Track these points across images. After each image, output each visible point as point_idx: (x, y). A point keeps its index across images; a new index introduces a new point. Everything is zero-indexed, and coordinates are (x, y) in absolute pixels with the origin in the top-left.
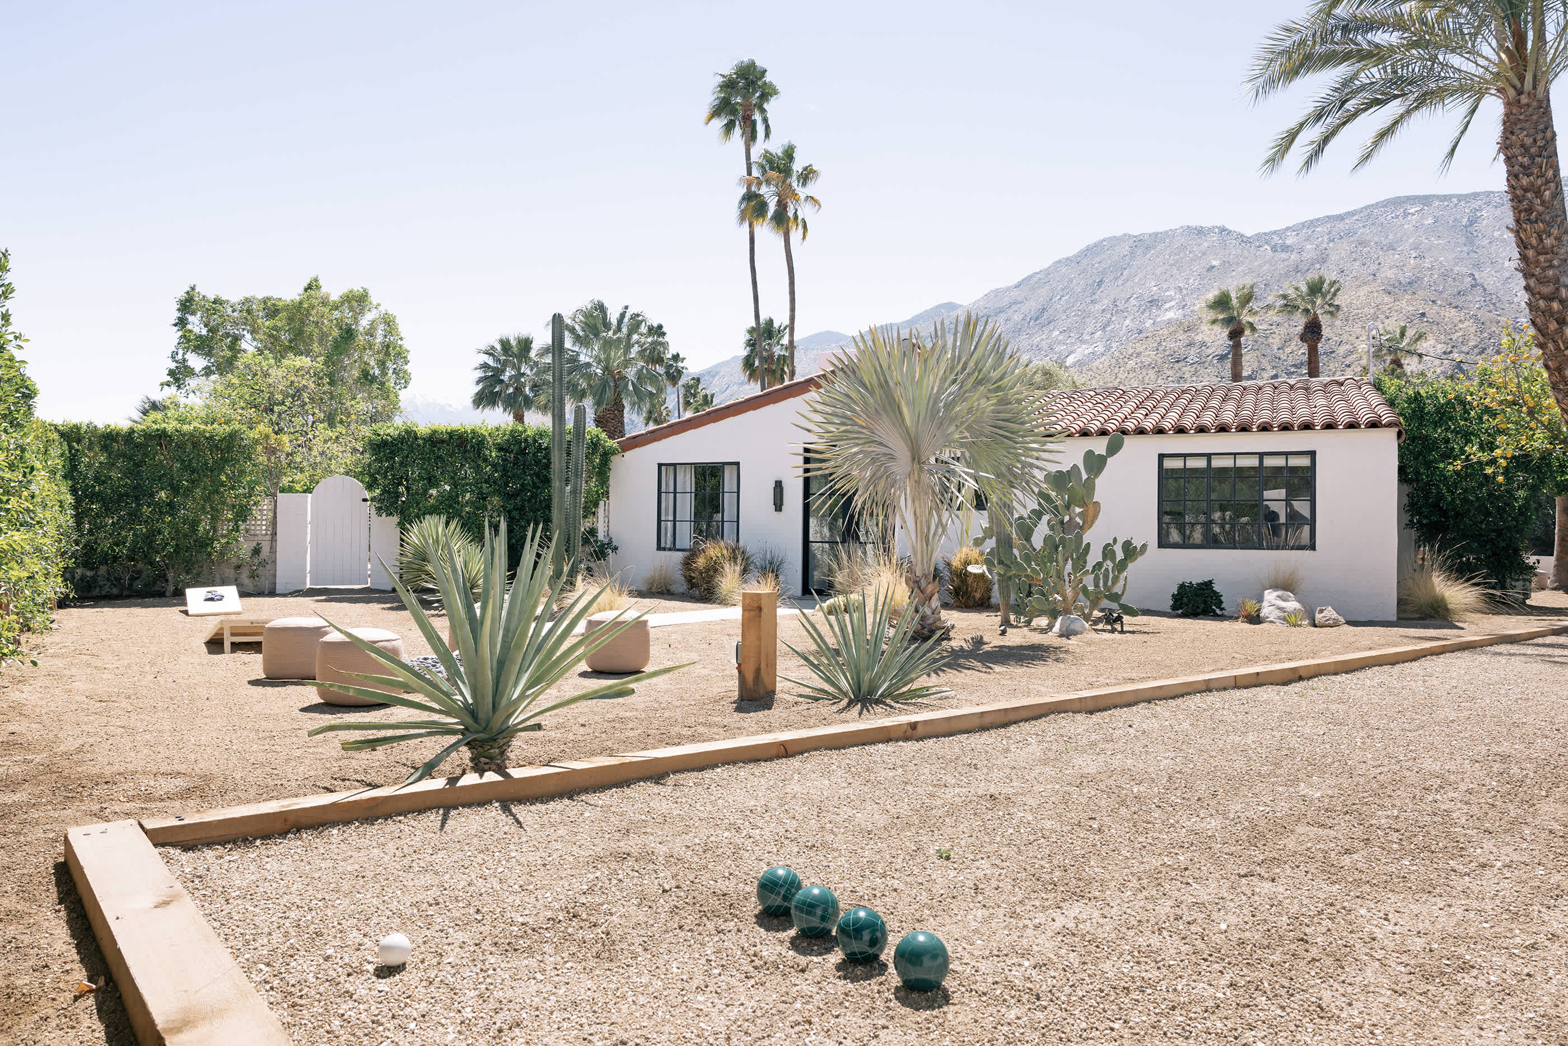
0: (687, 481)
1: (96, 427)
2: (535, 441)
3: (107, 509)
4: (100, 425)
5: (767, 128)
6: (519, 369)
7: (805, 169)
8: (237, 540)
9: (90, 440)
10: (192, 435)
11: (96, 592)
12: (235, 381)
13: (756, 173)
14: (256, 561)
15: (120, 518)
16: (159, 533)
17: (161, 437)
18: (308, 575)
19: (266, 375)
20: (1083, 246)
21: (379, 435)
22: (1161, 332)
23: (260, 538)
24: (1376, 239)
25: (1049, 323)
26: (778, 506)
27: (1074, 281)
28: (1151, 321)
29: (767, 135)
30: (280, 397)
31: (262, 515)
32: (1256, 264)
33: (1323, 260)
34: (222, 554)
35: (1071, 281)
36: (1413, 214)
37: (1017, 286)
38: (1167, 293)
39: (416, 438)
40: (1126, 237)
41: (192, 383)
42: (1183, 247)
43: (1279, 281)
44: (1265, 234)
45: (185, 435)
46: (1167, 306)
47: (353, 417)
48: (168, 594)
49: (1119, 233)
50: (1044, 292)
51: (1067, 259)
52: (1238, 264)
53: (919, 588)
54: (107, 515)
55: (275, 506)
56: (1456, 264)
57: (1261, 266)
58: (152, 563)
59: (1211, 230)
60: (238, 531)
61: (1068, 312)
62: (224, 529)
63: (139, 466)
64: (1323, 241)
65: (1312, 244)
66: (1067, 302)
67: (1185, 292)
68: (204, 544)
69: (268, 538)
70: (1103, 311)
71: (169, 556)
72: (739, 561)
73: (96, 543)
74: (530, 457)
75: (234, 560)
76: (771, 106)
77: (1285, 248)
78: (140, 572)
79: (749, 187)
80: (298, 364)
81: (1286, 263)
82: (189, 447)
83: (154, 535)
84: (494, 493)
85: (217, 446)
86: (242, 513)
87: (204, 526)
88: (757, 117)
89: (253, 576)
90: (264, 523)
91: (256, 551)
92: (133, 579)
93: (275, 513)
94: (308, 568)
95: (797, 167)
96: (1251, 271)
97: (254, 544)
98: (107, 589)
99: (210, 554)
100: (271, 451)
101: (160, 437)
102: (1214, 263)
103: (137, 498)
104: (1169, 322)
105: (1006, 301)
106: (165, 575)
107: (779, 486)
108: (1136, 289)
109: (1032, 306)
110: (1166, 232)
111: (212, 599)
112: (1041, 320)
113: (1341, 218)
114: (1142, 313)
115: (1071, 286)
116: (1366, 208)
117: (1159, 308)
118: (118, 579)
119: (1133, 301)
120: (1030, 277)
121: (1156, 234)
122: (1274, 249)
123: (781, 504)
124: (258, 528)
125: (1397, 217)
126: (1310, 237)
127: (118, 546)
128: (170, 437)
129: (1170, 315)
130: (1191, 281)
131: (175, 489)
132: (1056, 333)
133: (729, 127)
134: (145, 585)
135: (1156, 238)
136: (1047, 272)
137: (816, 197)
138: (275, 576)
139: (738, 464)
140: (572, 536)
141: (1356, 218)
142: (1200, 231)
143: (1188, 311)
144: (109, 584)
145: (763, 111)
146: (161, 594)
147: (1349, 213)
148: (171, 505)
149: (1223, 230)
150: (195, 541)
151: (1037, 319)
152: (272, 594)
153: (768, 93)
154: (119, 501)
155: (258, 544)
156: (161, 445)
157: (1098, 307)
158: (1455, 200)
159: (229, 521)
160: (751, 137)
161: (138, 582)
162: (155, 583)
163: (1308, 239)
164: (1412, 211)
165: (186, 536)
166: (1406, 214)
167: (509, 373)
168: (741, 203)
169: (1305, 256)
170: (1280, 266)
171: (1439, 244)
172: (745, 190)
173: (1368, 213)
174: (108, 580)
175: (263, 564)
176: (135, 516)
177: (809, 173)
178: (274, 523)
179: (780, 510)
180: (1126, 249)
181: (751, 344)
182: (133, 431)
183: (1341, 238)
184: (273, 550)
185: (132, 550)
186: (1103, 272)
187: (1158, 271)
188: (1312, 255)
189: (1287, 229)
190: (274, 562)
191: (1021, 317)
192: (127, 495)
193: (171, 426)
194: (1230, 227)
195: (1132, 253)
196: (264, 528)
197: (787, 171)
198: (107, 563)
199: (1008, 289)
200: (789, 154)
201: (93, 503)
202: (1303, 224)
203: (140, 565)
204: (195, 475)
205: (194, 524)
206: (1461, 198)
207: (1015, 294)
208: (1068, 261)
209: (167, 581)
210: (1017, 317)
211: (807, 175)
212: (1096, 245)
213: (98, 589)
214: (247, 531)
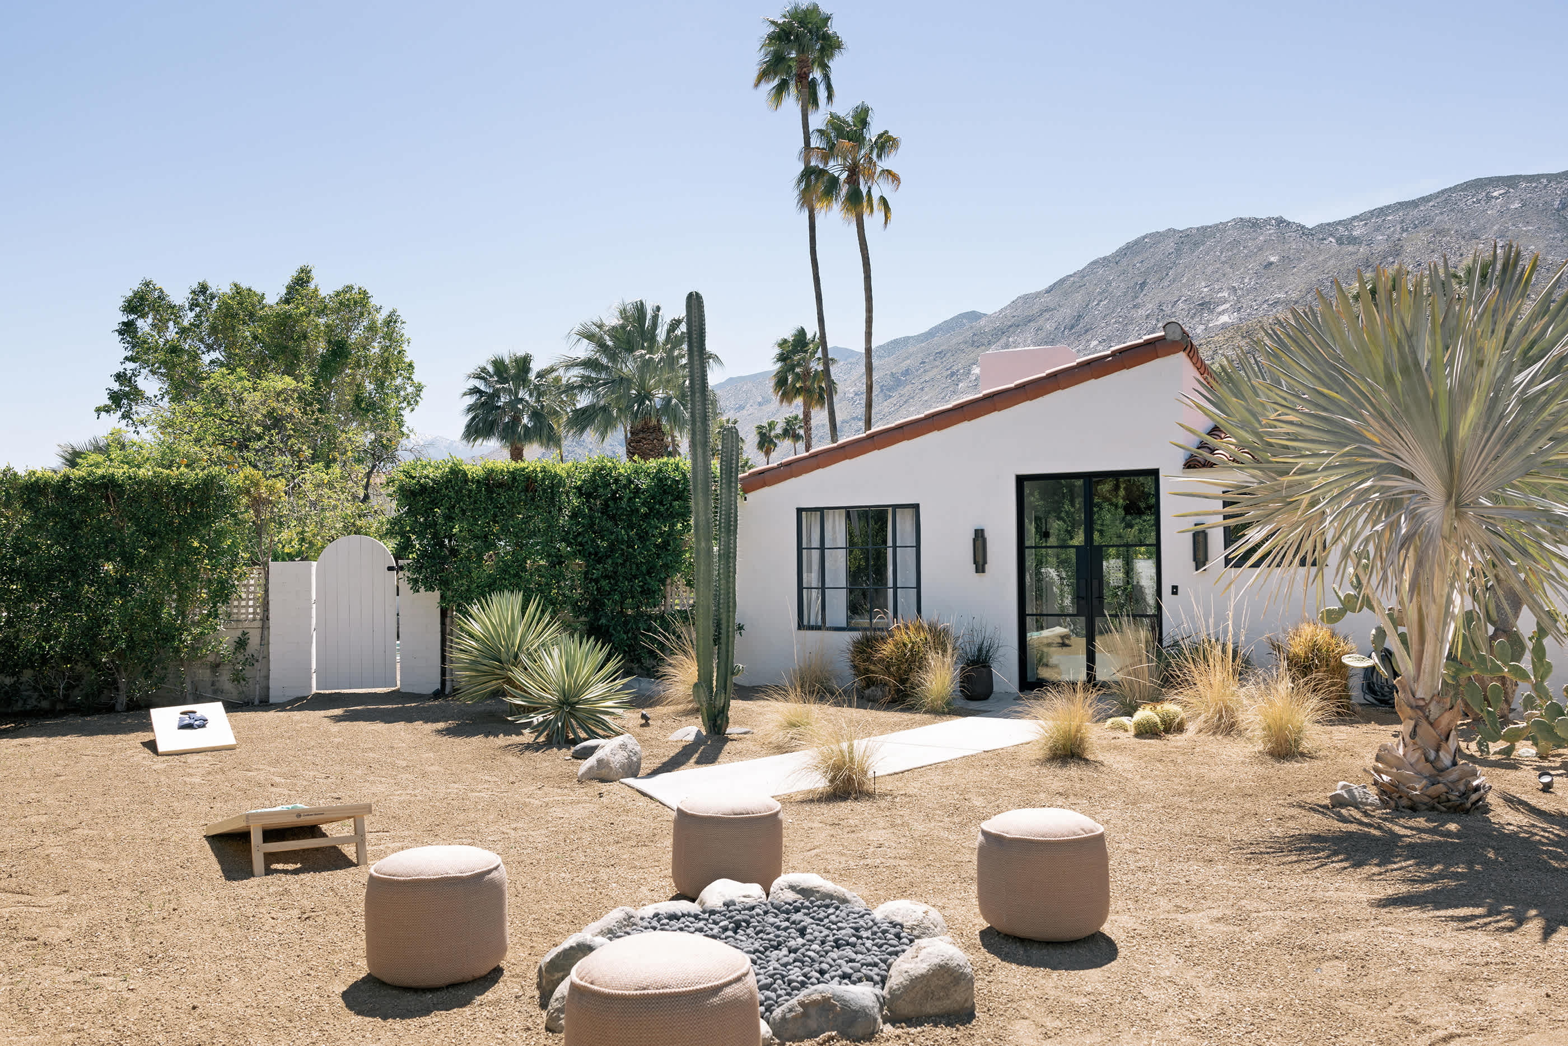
0: (837, 531)
1: (15, 474)
2: (631, 482)
3: (33, 591)
4: (21, 472)
5: (829, 88)
6: (517, 394)
7: (880, 136)
8: (215, 629)
9: (8, 493)
10: (150, 483)
11: (18, 707)
12: (199, 409)
13: (815, 142)
14: (241, 657)
15: (53, 603)
16: (107, 622)
17: (108, 486)
18: (314, 676)
19: (240, 401)
20: (1121, 243)
21: (414, 478)
22: (1216, 338)
23: (246, 624)
24: (1456, 226)
25: (1087, 331)
26: (980, 564)
27: (1114, 284)
28: (1203, 327)
29: (830, 97)
30: (259, 430)
31: (248, 593)
32: (1320, 259)
33: (1396, 251)
34: (193, 648)
35: (1109, 283)
36: (1497, 198)
37: (1049, 291)
38: (1220, 295)
39: (466, 481)
40: (1172, 231)
41: (142, 411)
42: (1236, 243)
43: (1347, 277)
44: (1329, 224)
45: (140, 483)
46: (1221, 308)
47: (349, 454)
48: (118, 707)
49: (1162, 229)
50: (1079, 297)
51: (1105, 258)
52: (1299, 259)
53: (1427, 718)
54: (33, 600)
55: (267, 579)
56: (1548, 253)
57: (1325, 261)
58: (96, 665)
59: (1267, 221)
60: (216, 616)
61: (1108, 319)
62: (198, 612)
63: (77, 528)
64: (1393, 232)
65: (1383, 234)
66: (1107, 307)
67: (1239, 292)
68: (168, 635)
69: (258, 624)
70: (1147, 317)
71: (121, 654)
72: (950, 651)
73: (17, 638)
74: (624, 504)
75: (211, 658)
76: (836, 64)
77: (1353, 240)
78: (79, 678)
79: (807, 163)
80: (280, 386)
81: (1354, 257)
82: (145, 502)
83: (99, 627)
84: (574, 554)
85: (186, 498)
86: (223, 592)
87: (168, 611)
88: (817, 74)
89: (238, 678)
90: (251, 603)
91: (241, 643)
92: (69, 687)
93: (266, 591)
94: (314, 666)
95: (872, 134)
96: (1314, 267)
97: (239, 633)
98: (32, 702)
99: (177, 651)
100: (257, 503)
101: (106, 487)
102: (1272, 259)
103: (74, 574)
104: (1224, 327)
105: (1036, 309)
106: (115, 682)
107: (979, 538)
108: (1185, 291)
109: (1066, 312)
110: (1217, 225)
111: (190, 726)
112: (1077, 328)
113: (1414, 204)
114: (1192, 318)
115: (1110, 289)
116: (1443, 192)
117: (1211, 311)
118: (49, 689)
119: (1180, 305)
120: (1062, 281)
121: (1204, 229)
122: (1340, 241)
123: (985, 562)
124: (243, 611)
125: (1479, 201)
126: (1380, 226)
127: (48, 641)
128: (120, 486)
129: (1224, 319)
130: (1246, 280)
131: (128, 560)
132: (1094, 343)
133: (781, 88)
134: (86, 696)
135: (1204, 232)
136: (1082, 274)
137: (894, 170)
138: (267, 677)
139: (916, 507)
140: (724, 622)
141: (1431, 204)
142: (1255, 224)
143: (1243, 314)
144: (36, 695)
145: (824, 67)
146: (110, 709)
147: (1423, 198)
148: (122, 582)
149: (1280, 221)
150: (157, 632)
151: (1072, 327)
152: (264, 704)
153: (830, 45)
154: (49, 579)
155: (244, 634)
156: (107, 499)
157: (1142, 312)
158: (1545, 181)
159: (204, 602)
160: (809, 99)
161: (76, 691)
162: (100, 692)
163: (1378, 229)
164: (1495, 194)
165: (143, 626)
166: (1489, 198)
167: (504, 399)
168: (800, 181)
169: (1377, 249)
170: (1348, 260)
171: (1528, 231)
172: (803, 167)
173: (1446, 197)
174: (35, 689)
175: (251, 661)
176: (71, 600)
177: (886, 141)
178: (266, 605)
179: (983, 571)
180: (1170, 246)
181: (782, 358)
182: (69, 480)
183: (1416, 226)
184: (264, 641)
185: (68, 647)
186: (1146, 273)
187: (1209, 270)
188: (1384, 247)
189: (1354, 218)
190: (267, 658)
191: (1054, 325)
192: (61, 569)
193: (120, 472)
194: (1288, 218)
195: (1178, 251)
196: (251, 610)
197: (857, 138)
198: (33, 667)
199: (1038, 295)
200: (862, 116)
201: (12, 582)
202: (1372, 212)
203: (80, 667)
204: (157, 539)
205: (155, 612)
206: (1551, 177)
207: (1047, 299)
208: (1104, 262)
209: (117, 689)
210: (1049, 326)
211: (886, 143)
212: (1136, 242)
213: (20, 703)
214: (229, 615)
